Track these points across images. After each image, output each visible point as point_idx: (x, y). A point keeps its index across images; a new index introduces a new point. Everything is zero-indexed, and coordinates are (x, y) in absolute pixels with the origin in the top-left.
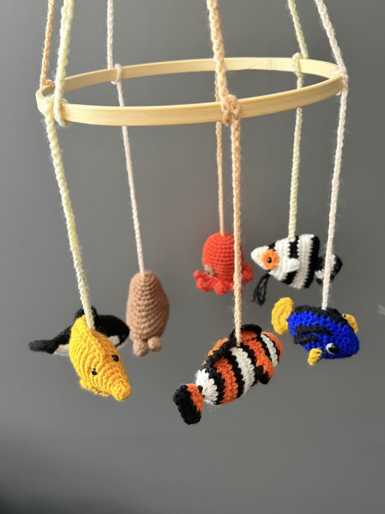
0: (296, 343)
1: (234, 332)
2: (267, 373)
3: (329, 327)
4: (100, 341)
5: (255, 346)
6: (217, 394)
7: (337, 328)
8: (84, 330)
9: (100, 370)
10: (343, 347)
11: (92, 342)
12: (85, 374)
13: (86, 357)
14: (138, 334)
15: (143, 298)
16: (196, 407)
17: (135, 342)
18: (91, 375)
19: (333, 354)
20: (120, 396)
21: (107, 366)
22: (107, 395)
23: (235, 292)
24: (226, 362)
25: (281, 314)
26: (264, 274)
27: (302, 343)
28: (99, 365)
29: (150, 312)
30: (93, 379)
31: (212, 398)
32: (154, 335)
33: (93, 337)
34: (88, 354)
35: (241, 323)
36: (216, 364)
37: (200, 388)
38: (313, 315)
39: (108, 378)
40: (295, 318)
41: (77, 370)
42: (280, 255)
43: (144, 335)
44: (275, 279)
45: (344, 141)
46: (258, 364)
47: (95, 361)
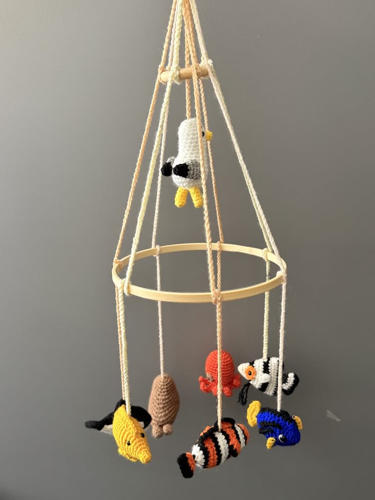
0: (260, 433)
1: (217, 421)
2: (236, 450)
3: (281, 423)
4: (133, 423)
5: (230, 432)
6: (204, 461)
7: (286, 424)
8: (124, 415)
9: (132, 442)
10: (289, 438)
11: (129, 423)
12: (122, 444)
13: (124, 433)
14: (156, 421)
15: (161, 394)
16: (190, 467)
17: (154, 426)
18: (127, 444)
19: (283, 442)
20: (144, 460)
21: (137, 440)
22: (135, 461)
23: (218, 396)
24: (211, 441)
25: (253, 412)
26: (246, 383)
27: (264, 433)
28: (132, 439)
29: (166, 405)
30: (128, 449)
31: (201, 463)
32: (168, 423)
33: (130, 420)
34: (126, 431)
35: (222, 416)
36: (205, 441)
37: (194, 456)
38: (271, 414)
39: (137, 448)
40: (261, 415)
41: (117, 442)
42: (257, 370)
43: (160, 422)
44: (254, 387)
45: (285, 309)
46: (231, 444)
47: (130, 436)
